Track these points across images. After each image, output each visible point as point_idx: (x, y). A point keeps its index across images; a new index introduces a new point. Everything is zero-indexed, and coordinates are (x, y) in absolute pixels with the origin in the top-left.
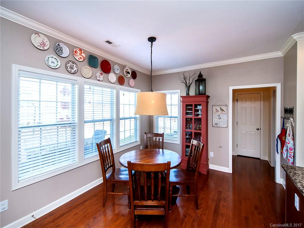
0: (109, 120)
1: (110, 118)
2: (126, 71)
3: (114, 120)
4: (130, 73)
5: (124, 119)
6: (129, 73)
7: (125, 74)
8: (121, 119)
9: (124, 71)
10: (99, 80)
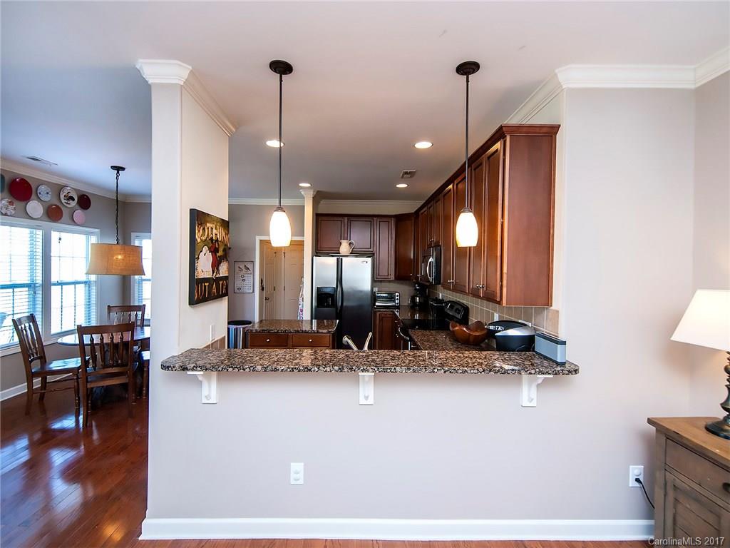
0: (26, 287)
1: (29, 282)
2: (65, 196)
3: (37, 285)
4: (76, 199)
5: (61, 284)
6: (73, 199)
7: (63, 201)
8: (55, 284)
9: (62, 196)
10: (6, 215)
